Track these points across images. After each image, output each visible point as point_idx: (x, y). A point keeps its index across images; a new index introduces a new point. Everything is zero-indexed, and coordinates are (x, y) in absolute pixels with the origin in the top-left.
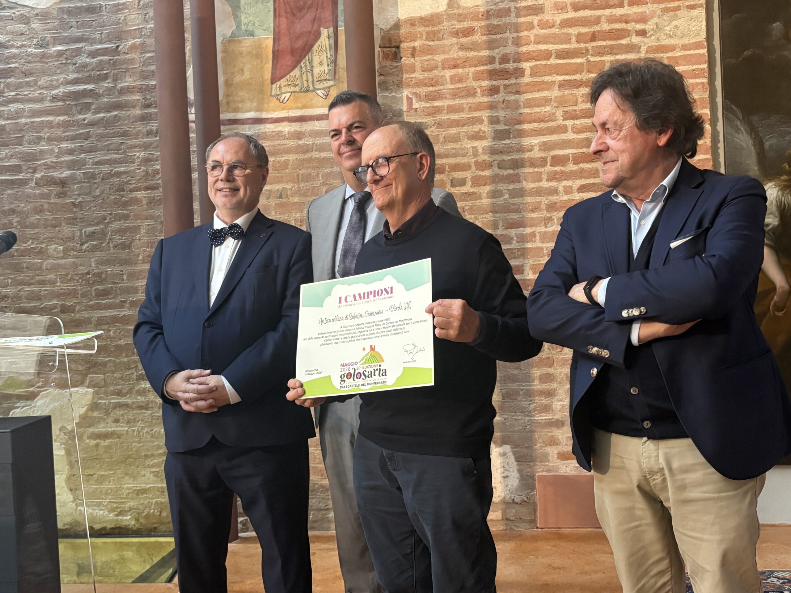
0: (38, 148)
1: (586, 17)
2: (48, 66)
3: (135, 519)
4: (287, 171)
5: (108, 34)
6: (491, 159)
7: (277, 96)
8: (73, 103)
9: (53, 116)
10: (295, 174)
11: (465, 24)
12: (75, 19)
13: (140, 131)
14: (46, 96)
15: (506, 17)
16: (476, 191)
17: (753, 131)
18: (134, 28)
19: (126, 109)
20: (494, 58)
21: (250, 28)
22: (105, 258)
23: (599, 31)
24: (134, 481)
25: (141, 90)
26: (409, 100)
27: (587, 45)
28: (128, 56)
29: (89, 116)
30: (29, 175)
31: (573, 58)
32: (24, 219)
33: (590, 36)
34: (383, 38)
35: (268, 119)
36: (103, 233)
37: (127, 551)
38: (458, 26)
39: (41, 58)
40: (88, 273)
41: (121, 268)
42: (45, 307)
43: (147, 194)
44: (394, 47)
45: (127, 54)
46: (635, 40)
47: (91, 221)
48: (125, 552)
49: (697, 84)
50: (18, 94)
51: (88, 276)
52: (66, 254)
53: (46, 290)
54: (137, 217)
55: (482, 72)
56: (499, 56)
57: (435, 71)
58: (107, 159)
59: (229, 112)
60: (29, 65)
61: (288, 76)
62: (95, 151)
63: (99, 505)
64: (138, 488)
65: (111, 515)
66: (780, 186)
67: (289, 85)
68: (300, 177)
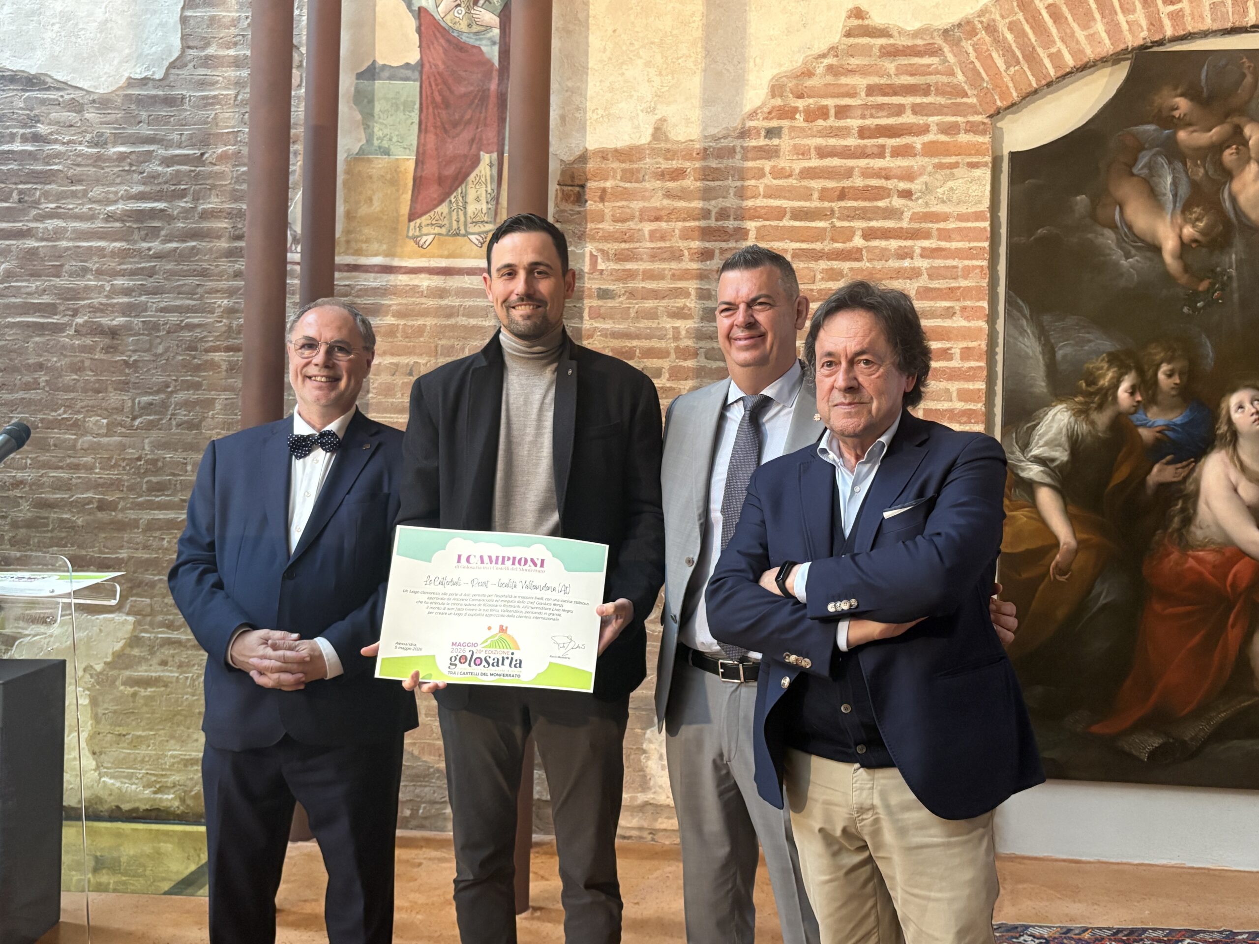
0: (82, 283)
1: (834, 167)
2: (105, 173)
3: (180, 798)
4: (422, 339)
5: (191, 136)
6: (697, 346)
7: (414, 238)
8: (135, 226)
9: (107, 241)
10: (433, 345)
11: (675, 164)
12: (146, 111)
13: (225, 270)
14: (99, 213)
15: (728, 158)
16: (674, 386)
17: (1043, 335)
18: (226, 131)
19: (208, 240)
20: (709, 212)
21: (385, 144)
22: (163, 440)
23: (851, 187)
24: (182, 747)
25: (231, 215)
26: (594, 258)
27: (833, 204)
28: (216, 168)
29: (156, 246)
30: (66, 319)
31: (813, 221)
32: (57, 378)
33: (837, 193)
34: (563, 173)
35: (401, 267)
36: (164, 405)
37: (165, 842)
38: (665, 165)
39: (96, 161)
40: (139, 459)
41: (184, 455)
42: (76, 501)
43: (228, 356)
44: (578, 186)
45: (215, 165)
46: (897, 202)
47: (149, 388)
48: (162, 844)
49: (975, 267)
50: (60, 207)
51: (139, 463)
52: (110, 430)
53: (79, 478)
54: (212, 388)
55: (693, 229)
56: (716, 210)
57: (631, 223)
58: (177, 306)
59: (348, 255)
60: (78, 169)
61: (432, 213)
62: (162, 294)
63: (130, 777)
64: (187, 757)
65: (147, 792)
66: (1073, 410)
67: (432, 225)
68: (439, 349)
